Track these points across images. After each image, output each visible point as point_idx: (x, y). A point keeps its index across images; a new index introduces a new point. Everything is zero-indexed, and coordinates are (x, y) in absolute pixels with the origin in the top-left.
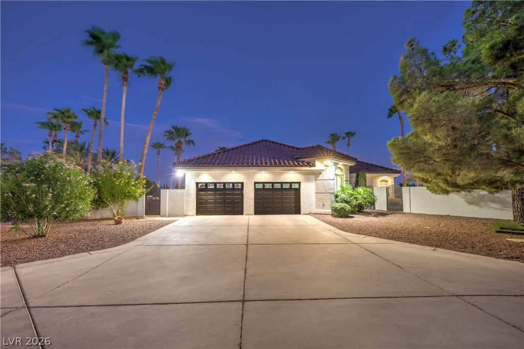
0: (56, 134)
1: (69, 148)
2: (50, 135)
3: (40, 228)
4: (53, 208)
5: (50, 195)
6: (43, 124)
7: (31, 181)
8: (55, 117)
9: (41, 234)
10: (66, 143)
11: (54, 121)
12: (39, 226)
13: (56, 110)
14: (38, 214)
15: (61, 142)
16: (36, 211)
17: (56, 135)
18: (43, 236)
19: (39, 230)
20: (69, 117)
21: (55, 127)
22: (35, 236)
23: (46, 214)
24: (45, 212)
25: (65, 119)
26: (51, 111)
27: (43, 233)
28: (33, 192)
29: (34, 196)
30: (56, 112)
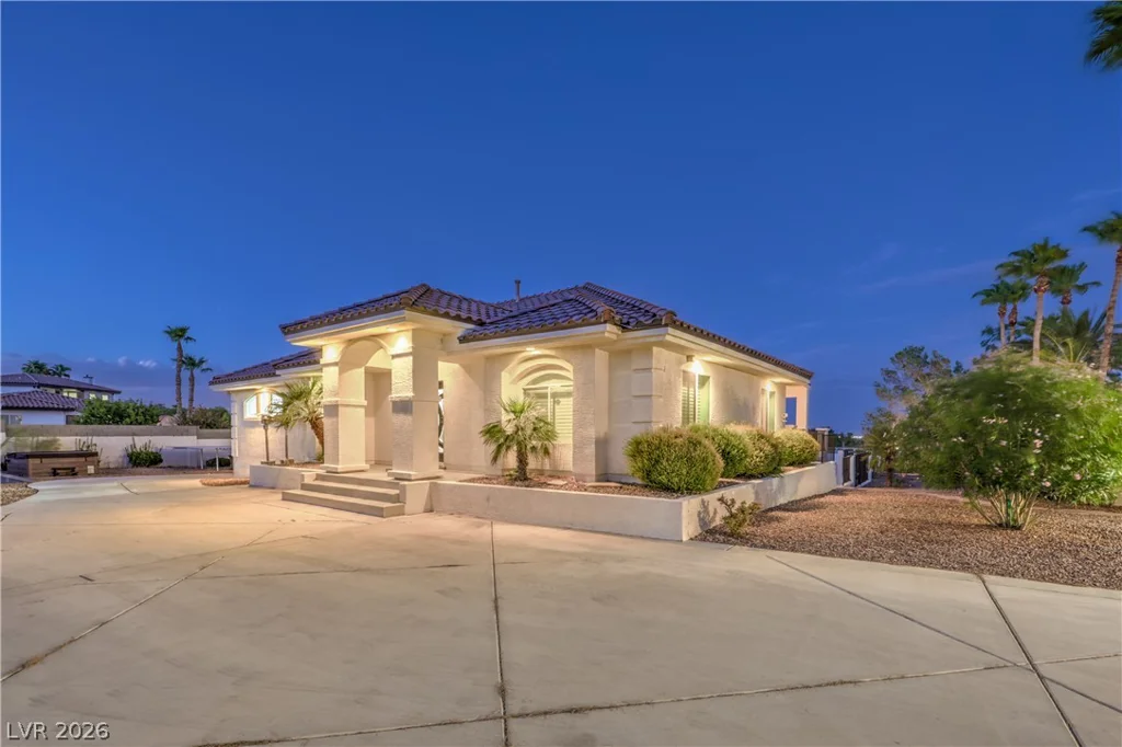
0: (1015, 308)
1: (1047, 334)
2: (1002, 314)
3: (1010, 511)
4: (1041, 475)
5: (1038, 443)
6: (988, 293)
7: (1000, 413)
8: (1016, 270)
9: (1012, 523)
10: (1039, 323)
11: (1011, 280)
12: (1008, 507)
13: (1016, 254)
14: (1011, 482)
15: (1028, 325)
16: (1005, 475)
17: (1014, 311)
18: (1017, 528)
19: (1008, 515)
20: (1047, 260)
21: (1013, 293)
22: (1000, 525)
23: (1026, 482)
24: (1024, 478)
25: (1038, 268)
26: (1004, 260)
27: (1016, 521)
28: (1003, 434)
29: (1004, 443)
30: (1013, 259)
